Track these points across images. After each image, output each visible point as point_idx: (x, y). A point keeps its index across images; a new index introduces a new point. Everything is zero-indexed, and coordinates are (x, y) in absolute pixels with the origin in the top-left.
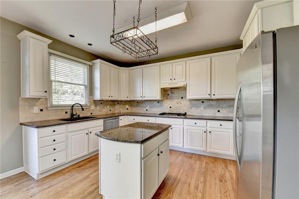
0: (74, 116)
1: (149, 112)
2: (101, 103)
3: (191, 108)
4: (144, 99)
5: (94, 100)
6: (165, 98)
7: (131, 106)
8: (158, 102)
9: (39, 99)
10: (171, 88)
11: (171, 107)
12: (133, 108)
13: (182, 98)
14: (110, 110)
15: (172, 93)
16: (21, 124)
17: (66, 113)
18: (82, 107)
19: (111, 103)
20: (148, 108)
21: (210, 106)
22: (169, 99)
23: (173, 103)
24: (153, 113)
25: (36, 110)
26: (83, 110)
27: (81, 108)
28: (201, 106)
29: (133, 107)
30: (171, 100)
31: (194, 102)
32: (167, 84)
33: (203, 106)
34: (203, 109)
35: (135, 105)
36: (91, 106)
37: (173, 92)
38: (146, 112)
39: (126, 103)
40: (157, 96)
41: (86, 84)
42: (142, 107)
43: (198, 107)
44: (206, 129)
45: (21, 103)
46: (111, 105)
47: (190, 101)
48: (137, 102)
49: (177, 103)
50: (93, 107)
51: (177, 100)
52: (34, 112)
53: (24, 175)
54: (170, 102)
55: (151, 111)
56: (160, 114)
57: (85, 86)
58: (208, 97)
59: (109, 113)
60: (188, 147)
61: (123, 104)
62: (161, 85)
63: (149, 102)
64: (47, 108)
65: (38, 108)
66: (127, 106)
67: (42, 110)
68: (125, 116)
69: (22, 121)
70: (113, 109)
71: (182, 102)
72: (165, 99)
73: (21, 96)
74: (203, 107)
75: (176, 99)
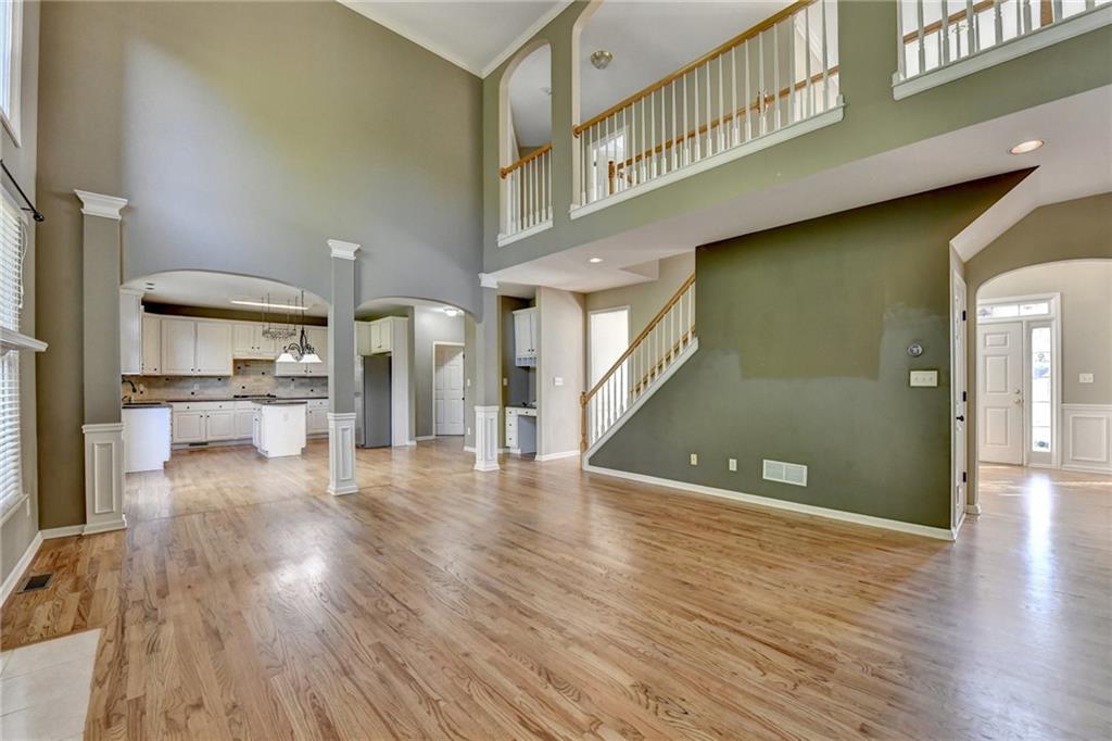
3: (279, 388)
6: (239, 373)
7: (150, 386)
8: (223, 379)
11: (244, 387)
12: (157, 390)
13: (264, 374)
15: (246, 366)
20: (196, 389)
21: (302, 385)
22: (241, 375)
23: (248, 380)
30: (245, 377)
31: (281, 380)
32: (246, 354)
33: (293, 385)
34: (292, 389)
43: (286, 386)
47: (275, 378)
49: (256, 381)
51: (255, 377)
54: (243, 379)
58: (304, 374)
62: (239, 355)
71: (263, 380)
72: (234, 375)
75: (253, 374)
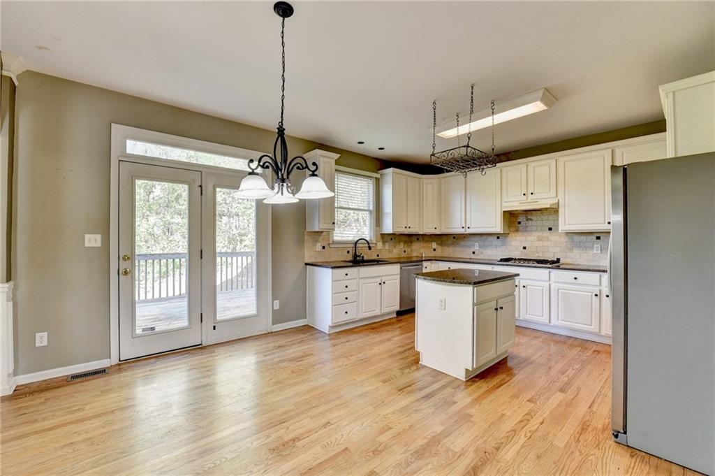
0: (358, 258)
1: (478, 257)
2: (391, 239)
3: (571, 249)
4: (468, 231)
5: (381, 234)
6: (512, 229)
7: (441, 244)
8: (498, 238)
9: (322, 232)
10: (526, 211)
11: (525, 248)
12: (446, 248)
13: (550, 229)
14: (405, 252)
15: (527, 220)
16: (306, 264)
17: (348, 252)
18: (368, 243)
19: (406, 239)
20: (476, 248)
22: (521, 231)
23: (529, 238)
24: (486, 258)
25: (319, 247)
26: (370, 248)
27: (367, 245)
28: (595, 246)
29: (445, 246)
30: (525, 234)
31: (577, 238)
32: (517, 203)
33: (599, 246)
34: (599, 252)
35: (450, 242)
36: (378, 244)
37: (529, 217)
38: (473, 256)
39: (431, 239)
40: (497, 226)
41: (371, 208)
42: (463, 246)
43: (586, 248)
44: (598, 289)
45: (306, 237)
46: (405, 242)
47: (567, 236)
48: (454, 238)
49: (540, 239)
50: (380, 245)
51: (539, 234)
52: (317, 250)
53: (308, 329)
54: (523, 237)
55: (482, 253)
56: (501, 260)
57: (370, 211)
58: (607, 228)
59: (402, 256)
60: (560, 323)
61: (427, 241)
62: (504, 204)
63: (478, 238)
64: (329, 244)
65: (320, 244)
66: (434, 245)
67: (324, 248)
68: (433, 262)
69: (307, 261)
70: (409, 250)
71: (550, 238)
72: (513, 232)
73: (305, 229)
74: (599, 249)
75: (537, 230)
